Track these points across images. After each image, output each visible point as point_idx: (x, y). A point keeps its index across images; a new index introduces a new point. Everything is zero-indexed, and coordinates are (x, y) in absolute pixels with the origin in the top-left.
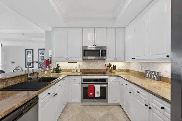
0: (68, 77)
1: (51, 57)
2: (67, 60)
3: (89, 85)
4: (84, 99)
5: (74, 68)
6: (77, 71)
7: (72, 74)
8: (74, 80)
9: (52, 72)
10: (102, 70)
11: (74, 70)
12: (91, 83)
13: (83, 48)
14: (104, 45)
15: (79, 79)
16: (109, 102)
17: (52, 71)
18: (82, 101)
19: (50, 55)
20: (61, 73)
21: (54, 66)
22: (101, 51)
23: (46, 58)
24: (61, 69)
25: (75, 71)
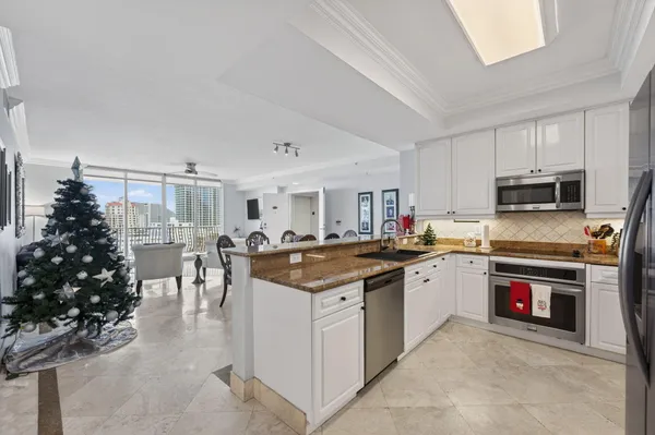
0: (454, 256)
1: (413, 209)
2: (451, 214)
3: (512, 283)
4: (497, 314)
5: (471, 235)
6: (479, 243)
7: (466, 250)
8: (469, 265)
9: (417, 244)
10: (572, 245)
11: (471, 240)
12: (519, 278)
13: (496, 184)
14: (579, 166)
15: (483, 264)
16: (587, 344)
17: (416, 240)
18: (491, 321)
19: (411, 204)
20: (437, 246)
21: (420, 230)
22: (558, 186)
23: (404, 212)
24: (437, 237)
25: (474, 243)
